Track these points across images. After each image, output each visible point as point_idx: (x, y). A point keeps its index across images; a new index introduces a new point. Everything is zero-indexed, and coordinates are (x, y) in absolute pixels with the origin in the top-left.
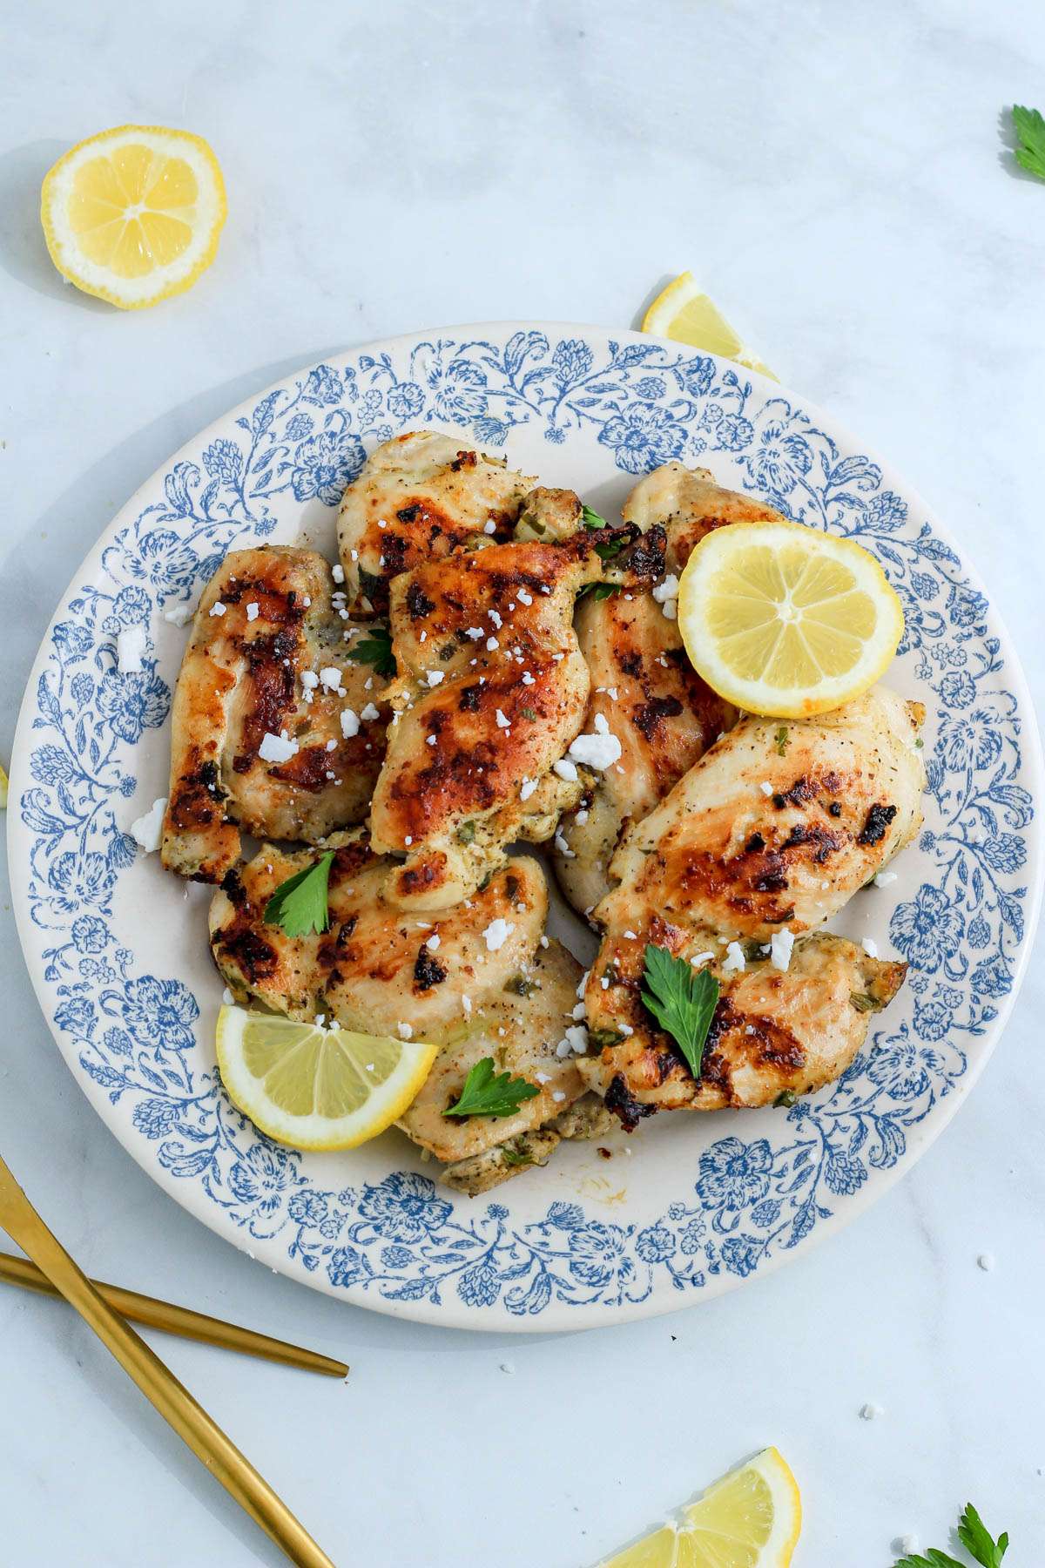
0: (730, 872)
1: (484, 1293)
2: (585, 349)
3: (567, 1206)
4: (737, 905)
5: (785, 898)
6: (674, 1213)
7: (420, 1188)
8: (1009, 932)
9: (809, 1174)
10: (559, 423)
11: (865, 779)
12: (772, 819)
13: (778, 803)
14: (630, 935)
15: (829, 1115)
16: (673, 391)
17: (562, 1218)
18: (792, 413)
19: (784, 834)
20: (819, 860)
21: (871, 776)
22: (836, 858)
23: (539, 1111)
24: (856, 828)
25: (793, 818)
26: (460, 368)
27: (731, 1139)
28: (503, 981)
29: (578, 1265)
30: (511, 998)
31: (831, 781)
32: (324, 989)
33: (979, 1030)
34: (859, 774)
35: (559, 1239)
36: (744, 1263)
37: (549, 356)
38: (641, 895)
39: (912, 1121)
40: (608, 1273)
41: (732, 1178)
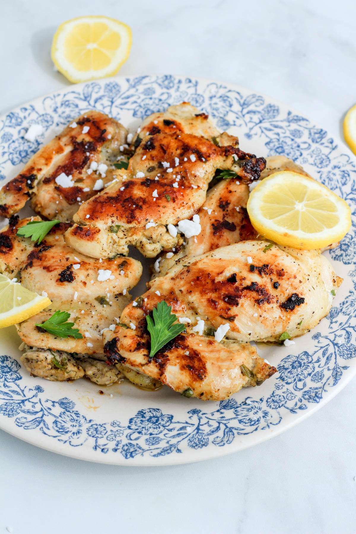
0: (216, 287)
1: (10, 412)
2: (278, 110)
3: (70, 401)
4: (212, 302)
5: (234, 310)
6: (113, 424)
7: (14, 365)
8: (332, 381)
9: (183, 435)
10: (252, 132)
11: (297, 281)
12: (245, 273)
13: (252, 269)
14: (158, 293)
15: (207, 418)
16: (305, 137)
17: (65, 404)
18: (350, 162)
19: (248, 283)
20: (258, 302)
21: (300, 282)
22: (266, 306)
23: (77, 346)
24: (283, 299)
25: (255, 278)
26: (224, 98)
27: (158, 409)
28: (97, 296)
29: (58, 423)
30: (96, 303)
31: (281, 274)
32: (23, 269)
33: (294, 412)
34: (295, 277)
35: (57, 410)
36: (130, 454)
37: (262, 107)
38: (172, 281)
39: (242, 434)
40: (68, 431)
41: (148, 423)
